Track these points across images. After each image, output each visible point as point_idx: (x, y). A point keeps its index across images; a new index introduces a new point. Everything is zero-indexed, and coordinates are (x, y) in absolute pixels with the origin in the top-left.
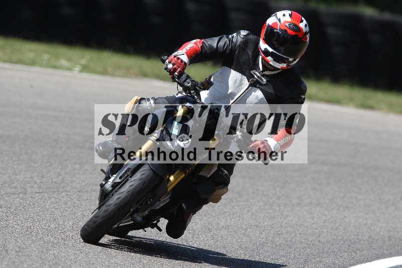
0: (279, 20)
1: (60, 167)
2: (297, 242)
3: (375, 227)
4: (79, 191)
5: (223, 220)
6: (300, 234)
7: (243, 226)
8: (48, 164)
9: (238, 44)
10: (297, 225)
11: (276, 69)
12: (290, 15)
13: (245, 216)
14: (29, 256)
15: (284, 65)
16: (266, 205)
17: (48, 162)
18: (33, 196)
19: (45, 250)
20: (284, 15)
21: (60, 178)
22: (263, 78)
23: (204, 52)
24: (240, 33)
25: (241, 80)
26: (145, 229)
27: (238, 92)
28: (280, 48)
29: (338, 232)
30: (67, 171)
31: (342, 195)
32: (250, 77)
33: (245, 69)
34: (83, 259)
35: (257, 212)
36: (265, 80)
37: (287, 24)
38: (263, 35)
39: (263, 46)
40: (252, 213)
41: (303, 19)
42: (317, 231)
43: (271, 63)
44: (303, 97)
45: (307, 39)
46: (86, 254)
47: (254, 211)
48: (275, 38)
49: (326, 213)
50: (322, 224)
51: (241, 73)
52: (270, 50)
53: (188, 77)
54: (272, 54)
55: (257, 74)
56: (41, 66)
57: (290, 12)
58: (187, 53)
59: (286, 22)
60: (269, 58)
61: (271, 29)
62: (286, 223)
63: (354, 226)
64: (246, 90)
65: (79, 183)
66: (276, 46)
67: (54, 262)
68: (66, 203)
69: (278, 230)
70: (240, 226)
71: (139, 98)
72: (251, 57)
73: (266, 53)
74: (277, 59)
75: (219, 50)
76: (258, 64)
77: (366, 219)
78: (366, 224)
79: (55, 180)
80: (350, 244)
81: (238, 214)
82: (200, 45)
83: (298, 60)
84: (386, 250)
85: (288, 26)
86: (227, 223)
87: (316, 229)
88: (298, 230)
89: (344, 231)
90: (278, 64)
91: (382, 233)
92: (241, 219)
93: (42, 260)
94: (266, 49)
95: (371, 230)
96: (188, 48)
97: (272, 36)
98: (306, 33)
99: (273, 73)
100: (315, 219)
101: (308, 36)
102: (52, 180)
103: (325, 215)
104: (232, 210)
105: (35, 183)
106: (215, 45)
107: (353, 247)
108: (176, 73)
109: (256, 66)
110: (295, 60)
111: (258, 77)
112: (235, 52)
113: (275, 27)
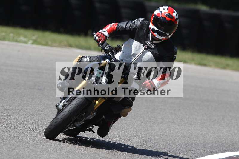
0: (161, 12)
1: (20, 100)
2: (161, 145)
3: (207, 136)
4: (31, 115)
5: (117, 132)
6: (163, 140)
7: (129, 135)
8: (13, 99)
9: (138, 25)
10: (160, 134)
11: (159, 40)
12: (167, 9)
13: (130, 129)
14: (2, 153)
15: (164, 38)
16: (142, 123)
17: (12, 98)
18: (4, 118)
19: (11, 150)
20: (164, 9)
21: (20, 107)
22: (152, 45)
23: (118, 30)
24: (139, 19)
25: (140, 46)
26: (85, 132)
27: (138, 53)
28: (162, 28)
29: (185, 139)
30: (24, 103)
31: (187, 117)
32: (145, 44)
33: (142, 40)
34: (34, 155)
35: (137, 127)
36: (153, 46)
37: (166, 14)
38: (152, 20)
39: (152, 26)
40: (134, 127)
41: (175, 11)
42: (173, 138)
43: (156, 36)
44: (175, 56)
45: (177, 22)
46: (36, 152)
47: (135, 127)
48: (159, 22)
49: (178, 127)
50: (176, 134)
51: (140, 42)
52: (156, 29)
53: (107, 44)
54: (157, 31)
55: (148, 43)
56: (9, 40)
57: (167, 7)
58: (108, 31)
59: (165, 13)
60: (155, 34)
61: (156, 17)
62: (154, 134)
63: (195, 135)
64: (142, 52)
65: (31, 110)
66: (159, 27)
67: (16, 156)
68: (24, 122)
69: (150, 137)
70: (127, 135)
71: (81, 57)
72: (145, 33)
73: (154, 31)
74: (160, 34)
75: (127, 29)
76: (149, 37)
77: (202, 131)
78: (202, 134)
79: (17, 108)
80: (192, 146)
81: (126, 128)
82: (116, 26)
83: (172, 35)
84: (214, 150)
85: (166, 15)
86: (119, 133)
87: (172, 137)
88: (162, 138)
89: (189, 138)
90: (160, 37)
91: (211, 139)
92: (127, 131)
93: (9, 155)
94: (153, 28)
95: (205, 138)
96: (109, 28)
97: (157, 21)
98: (176, 19)
99: (158, 42)
100: (172, 131)
101: (178, 21)
102: (15, 108)
103: (177, 129)
104: (122, 126)
105: (5, 110)
106: (124, 26)
107: (194, 148)
108: (100, 42)
109: (148, 38)
110: (170, 35)
111: (149, 44)
112: (136, 30)
113: (159, 16)
